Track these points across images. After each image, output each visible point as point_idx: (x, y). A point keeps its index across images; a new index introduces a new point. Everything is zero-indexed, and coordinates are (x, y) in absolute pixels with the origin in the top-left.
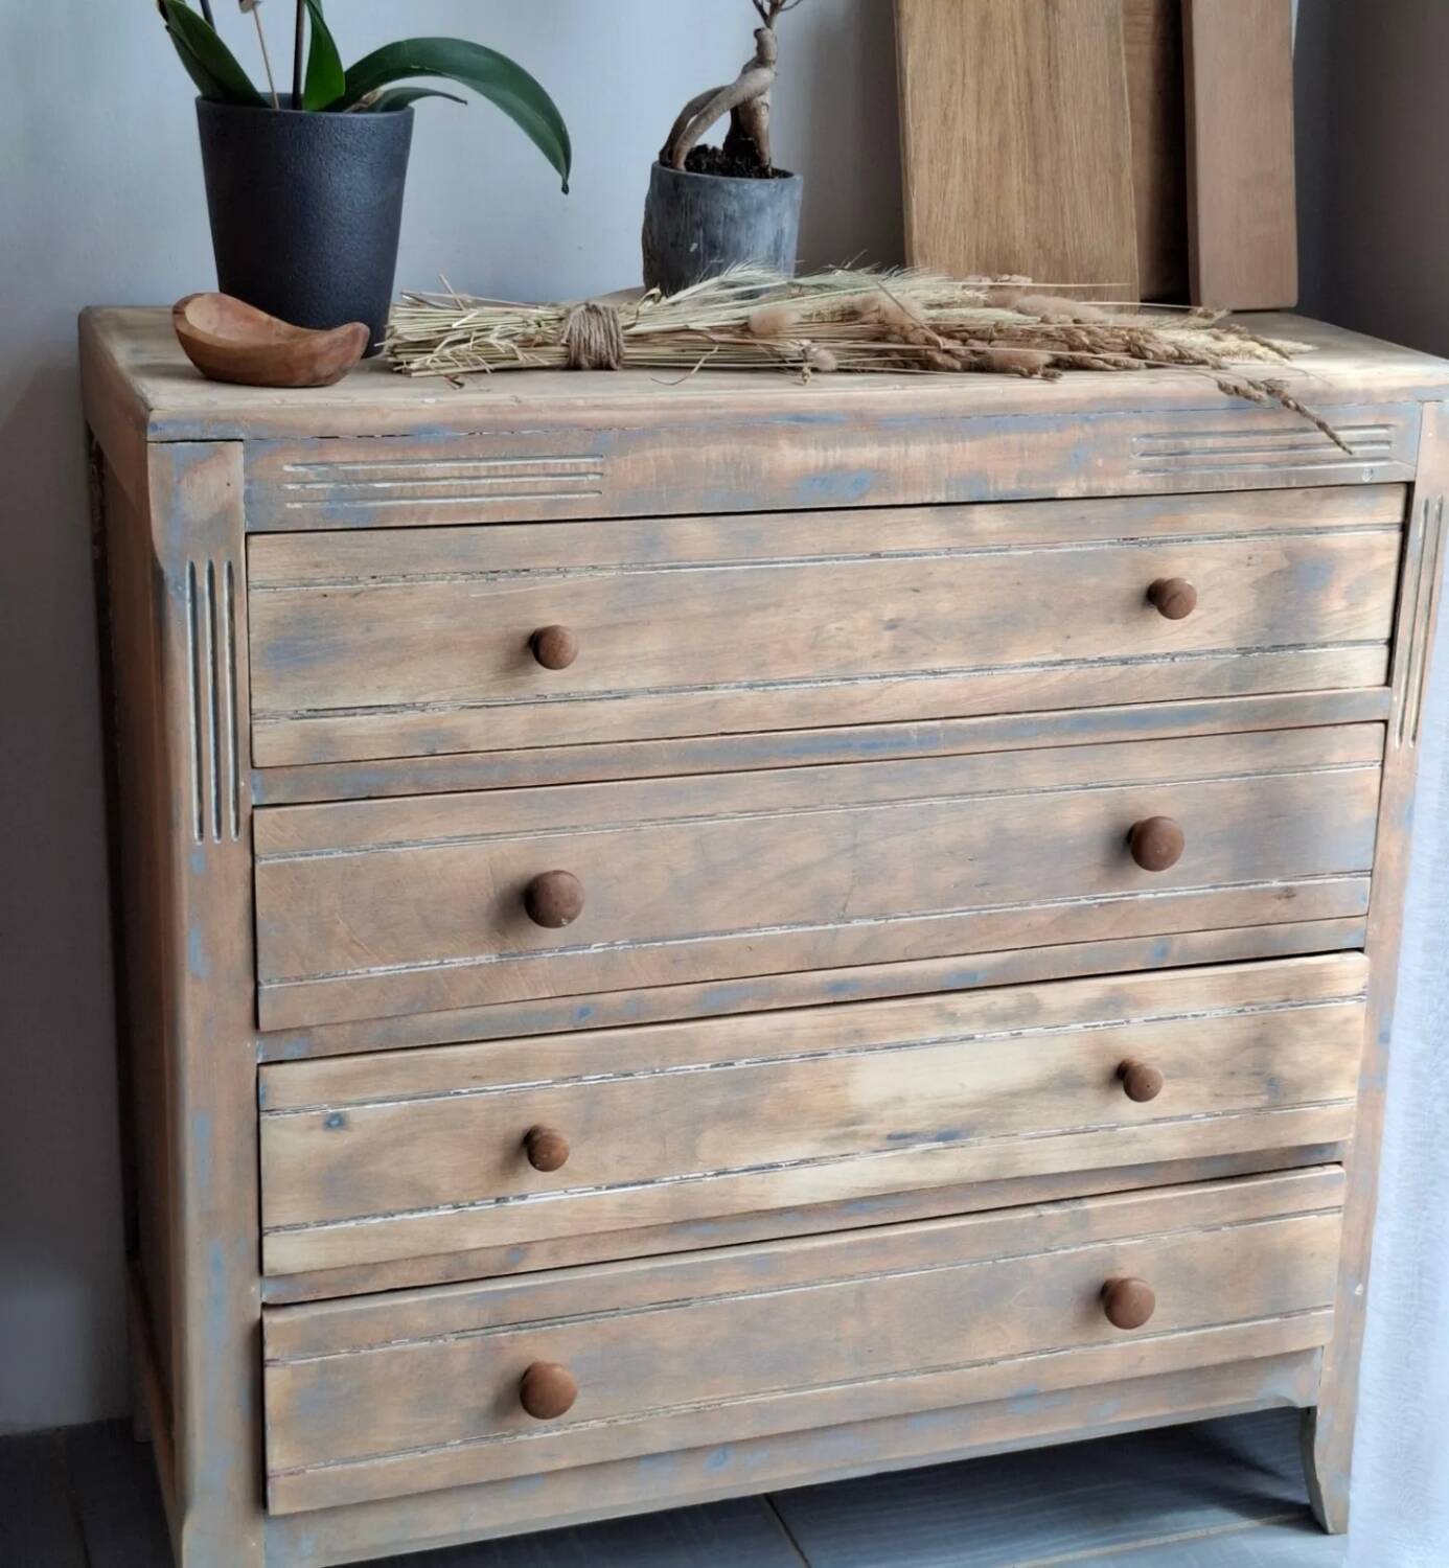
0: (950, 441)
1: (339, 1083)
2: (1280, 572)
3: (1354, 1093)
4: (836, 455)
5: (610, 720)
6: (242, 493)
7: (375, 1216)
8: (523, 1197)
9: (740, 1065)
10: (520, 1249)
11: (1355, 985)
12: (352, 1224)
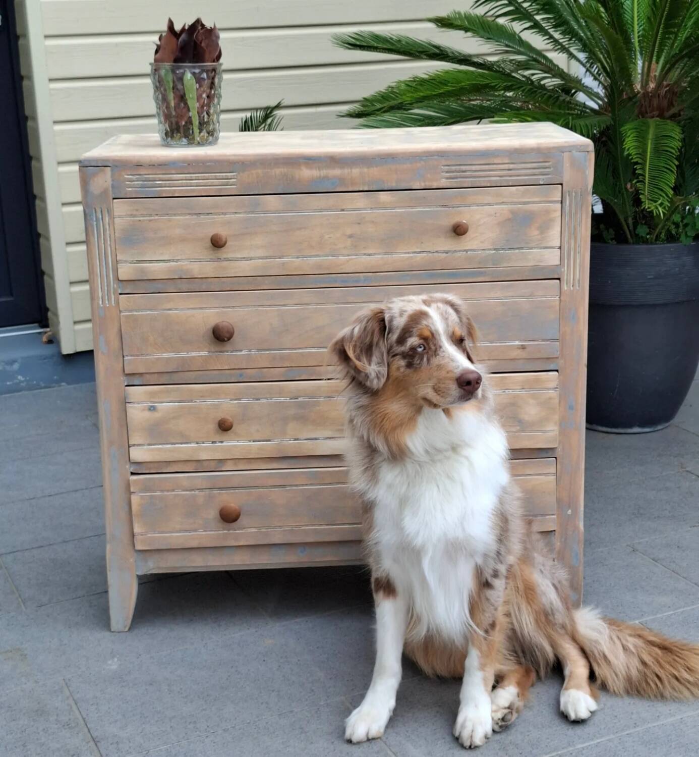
0: (368, 168)
1: (153, 394)
2: (509, 219)
3: (556, 428)
4: (324, 172)
5: (244, 268)
6: (110, 186)
7: (167, 444)
8: (222, 442)
9: (300, 399)
10: (221, 461)
11: (553, 384)
12: (160, 446)
